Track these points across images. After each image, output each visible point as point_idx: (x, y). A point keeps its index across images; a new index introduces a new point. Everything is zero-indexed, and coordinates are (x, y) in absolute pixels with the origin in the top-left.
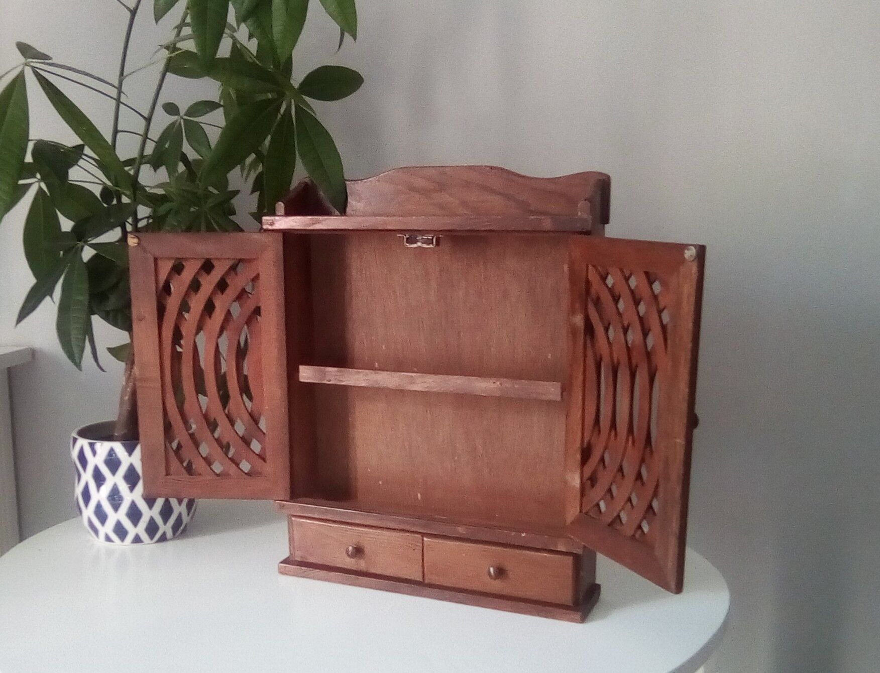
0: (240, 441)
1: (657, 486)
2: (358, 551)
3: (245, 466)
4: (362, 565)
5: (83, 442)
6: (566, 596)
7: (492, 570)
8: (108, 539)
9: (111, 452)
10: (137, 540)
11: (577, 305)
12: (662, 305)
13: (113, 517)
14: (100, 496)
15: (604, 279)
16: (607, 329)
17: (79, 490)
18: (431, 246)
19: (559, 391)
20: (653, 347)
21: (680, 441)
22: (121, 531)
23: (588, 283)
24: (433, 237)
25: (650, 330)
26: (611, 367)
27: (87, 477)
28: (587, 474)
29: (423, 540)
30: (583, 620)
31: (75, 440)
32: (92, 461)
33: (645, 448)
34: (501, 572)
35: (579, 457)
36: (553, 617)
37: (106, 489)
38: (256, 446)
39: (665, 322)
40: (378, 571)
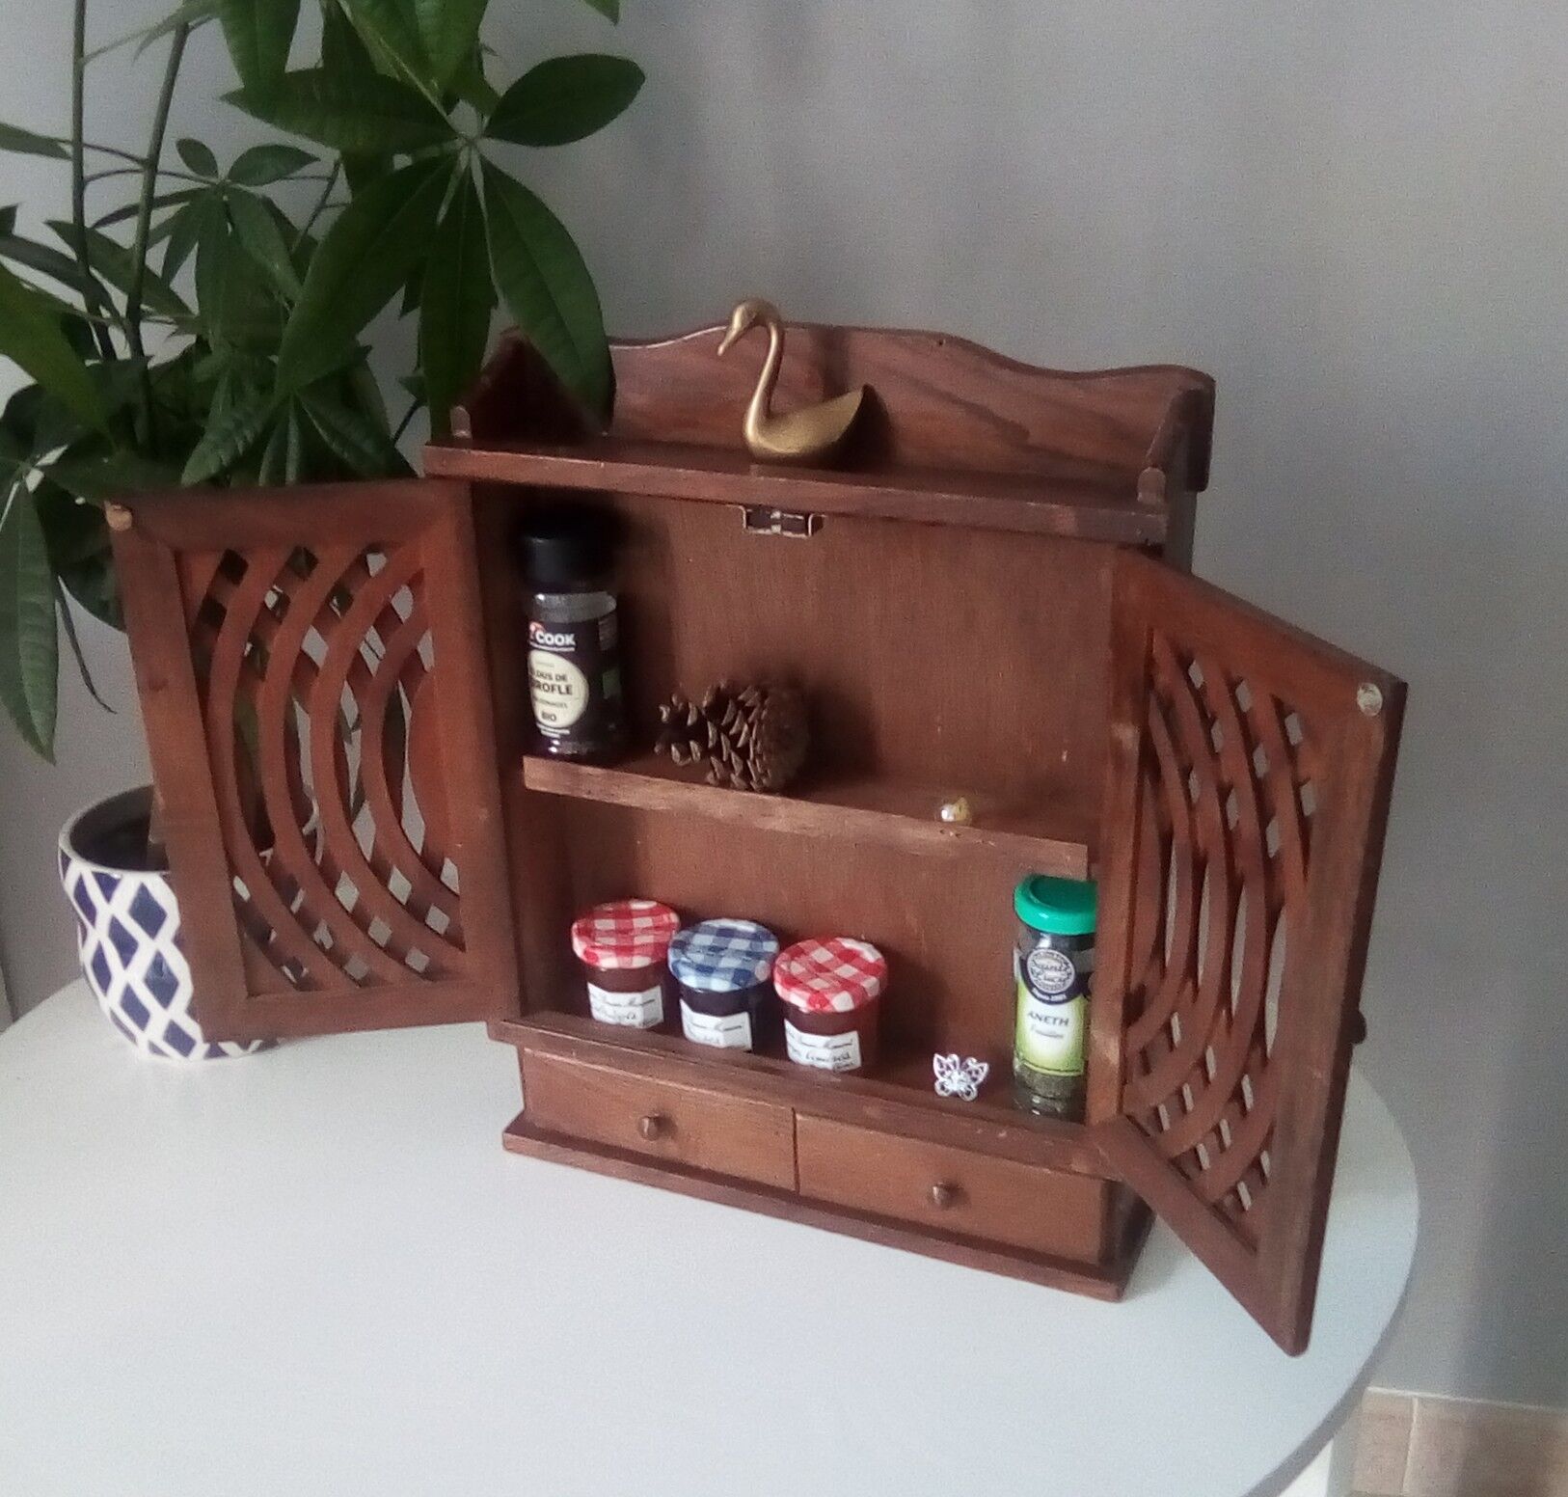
0: (404, 914)
1: (1271, 1132)
2: (663, 1124)
3: (418, 960)
4: (671, 1149)
5: (81, 870)
6: (1088, 1245)
7: (936, 1190)
8: (155, 1049)
9: (143, 895)
10: (215, 1052)
11: (1127, 703)
12: (1303, 772)
13: (159, 1016)
14: (131, 976)
15: (1184, 663)
16: (1185, 773)
17: (86, 955)
18: (803, 536)
19: (1083, 861)
20: (1278, 853)
21: (1322, 1076)
22: (179, 1038)
23: (1150, 662)
24: (807, 520)
25: (1273, 815)
26: (1190, 859)
27: (99, 934)
28: (1135, 1046)
29: (794, 1117)
30: (1118, 1296)
31: (66, 861)
32: (105, 910)
33: (1252, 1047)
34: (953, 1192)
35: (1118, 1007)
36: (1061, 1287)
37: (142, 960)
38: (438, 920)
39: (1307, 812)
40: (705, 1164)
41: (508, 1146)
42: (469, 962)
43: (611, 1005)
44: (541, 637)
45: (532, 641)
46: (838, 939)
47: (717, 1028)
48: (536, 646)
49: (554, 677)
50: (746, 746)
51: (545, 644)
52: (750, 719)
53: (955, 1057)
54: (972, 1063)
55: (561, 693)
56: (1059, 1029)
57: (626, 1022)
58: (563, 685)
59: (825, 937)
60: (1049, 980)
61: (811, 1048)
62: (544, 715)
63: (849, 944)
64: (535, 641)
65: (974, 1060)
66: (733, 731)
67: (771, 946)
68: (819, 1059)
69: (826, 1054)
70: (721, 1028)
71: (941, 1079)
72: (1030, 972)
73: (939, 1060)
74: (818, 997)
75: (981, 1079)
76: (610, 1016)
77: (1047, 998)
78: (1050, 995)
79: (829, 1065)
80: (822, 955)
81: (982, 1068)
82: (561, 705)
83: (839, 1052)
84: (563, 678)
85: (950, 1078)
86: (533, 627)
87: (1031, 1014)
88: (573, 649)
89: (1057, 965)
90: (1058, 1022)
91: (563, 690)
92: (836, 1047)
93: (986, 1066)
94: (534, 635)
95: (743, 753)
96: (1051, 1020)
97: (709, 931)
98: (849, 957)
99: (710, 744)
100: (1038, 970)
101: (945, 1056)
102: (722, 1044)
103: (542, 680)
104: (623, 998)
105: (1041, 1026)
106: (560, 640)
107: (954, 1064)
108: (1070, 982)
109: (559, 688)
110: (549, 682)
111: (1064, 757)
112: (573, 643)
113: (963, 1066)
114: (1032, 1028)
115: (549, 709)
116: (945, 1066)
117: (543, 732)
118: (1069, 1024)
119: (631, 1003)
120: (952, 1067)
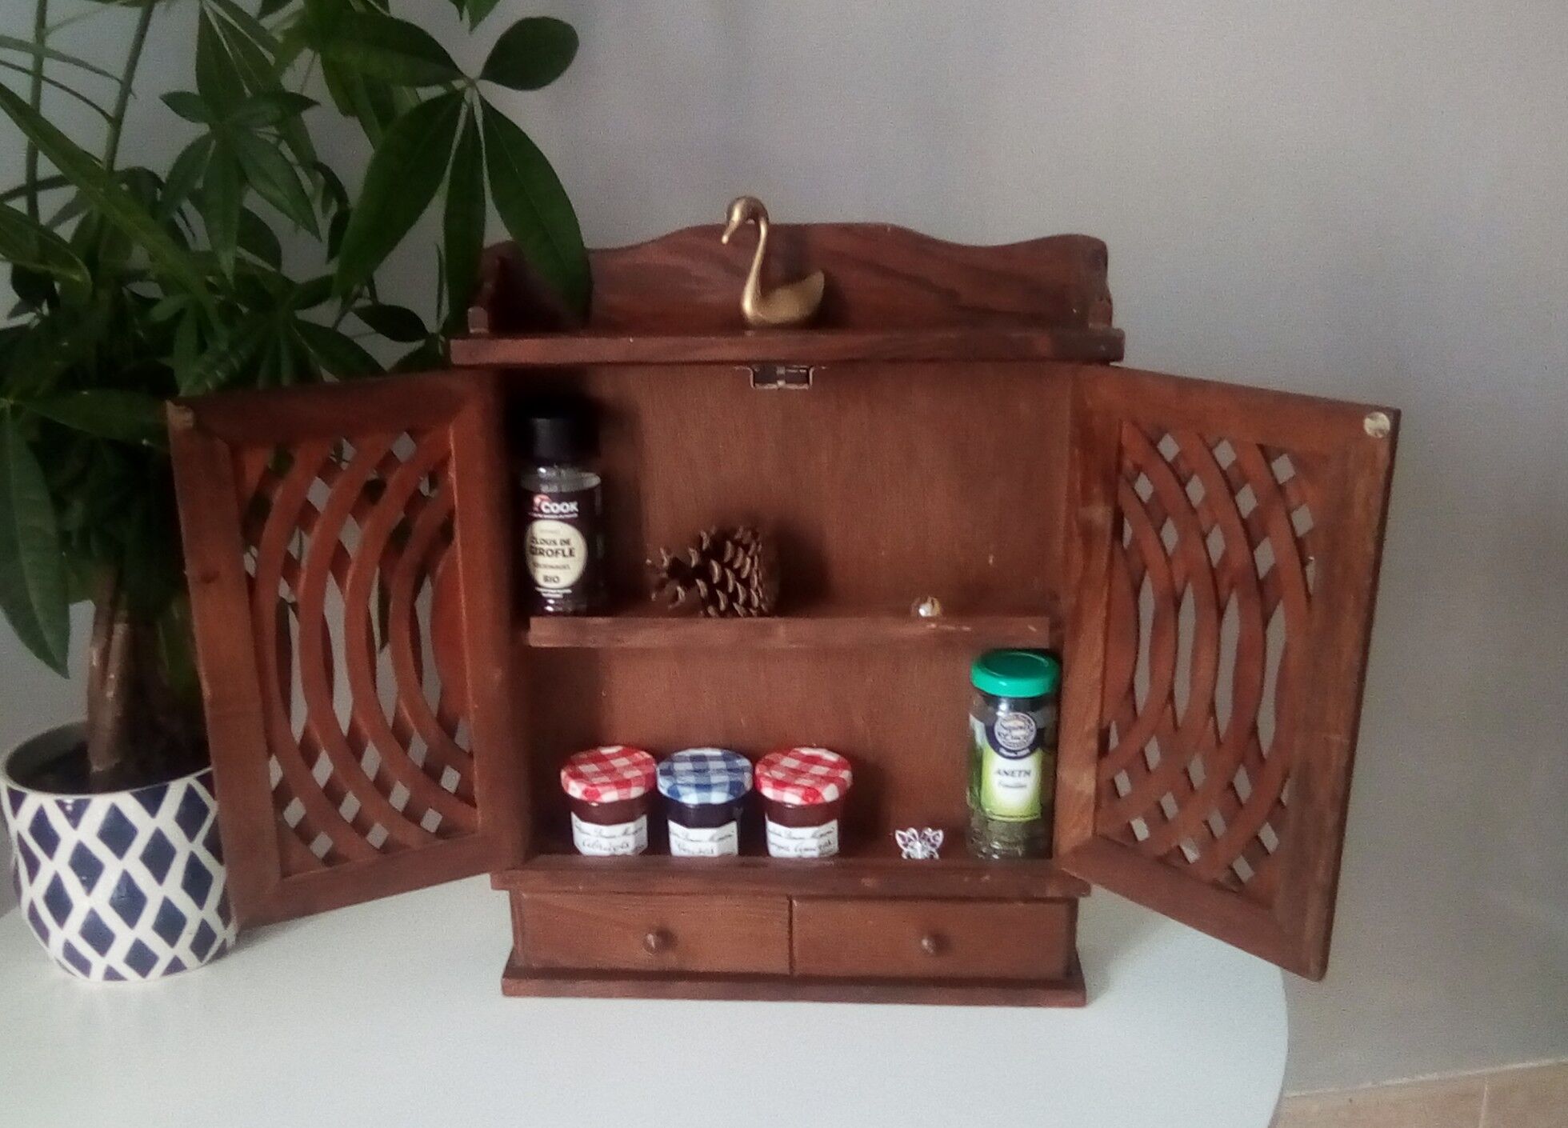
0: (420, 777)
2: (666, 938)
3: (432, 822)
4: (671, 960)
5: (41, 802)
6: (1053, 963)
7: (925, 943)
8: (112, 976)
9: (116, 816)
10: (176, 966)
11: (1096, 490)
12: (1294, 501)
13: (124, 938)
14: (97, 901)
15: (1152, 441)
18: (805, 387)
19: (1044, 630)
20: (1270, 572)
22: (141, 959)
24: (808, 370)
25: (1263, 539)
27: (57, 866)
29: (791, 907)
30: (1082, 1002)
32: (69, 838)
34: (941, 943)
37: (108, 883)
38: (450, 779)
39: (1302, 533)
40: (703, 967)
41: (507, 991)
42: (480, 817)
43: (607, 837)
44: (547, 507)
45: (536, 512)
46: (796, 749)
47: (712, 839)
48: (540, 516)
49: (558, 542)
50: (749, 577)
51: (552, 513)
52: (750, 553)
53: (914, 831)
54: (929, 832)
55: (564, 556)
56: (1023, 780)
57: (620, 852)
58: (566, 548)
59: (786, 749)
60: (1015, 739)
61: (799, 841)
62: (546, 579)
63: (806, 752)
64: (541, 512)
65: (930, 830)
66: (736, 566)
67: (744, 762)
68: (806, 850)
69: (813, 844)
70: (716, 838)
71: (906, 850)
72: (996, 734)
73: (900, 835)
74: (811, 792)
75: (938, 844)
76: (605, 849)
77: (1013, 755)
78: (1015, 752)
79: (815, 854)
80: (790, 762)
81: (938, 835)
82: (564, 567)
83: (824, 840)
84: (567, 542)
85: (912, 847)
86: (537, 500)
87: (999, 772)
88: (576, 515)
89: (1021, 724)
90: (1023, 773)
91: (567, 552)
92: (822, 836)
93: (941, 833)
94: (539, 508)
95: (746, 583)
96: (1017, 774)
97: (684, 760)
98: (814, 760)
99: (716, 579)
100: (1005, 732)
101: (904, 830)
102: (716, 853)
103: (545, 547)
104: (618, 829)
105: (1009, 780)
106: (565, 507)
107: (914, 836)
108: (1032, 737)
109: (563, 551)
110: (553, 547)
111: (991, 561)
112: (577, 510)
113: (923, 838)
114: (1000, 783)
115: (551, 573)
116: (907, 840)
117: (544, 595)
118: (1032, 774)
119: (625, 833)
120: (912, 838)
